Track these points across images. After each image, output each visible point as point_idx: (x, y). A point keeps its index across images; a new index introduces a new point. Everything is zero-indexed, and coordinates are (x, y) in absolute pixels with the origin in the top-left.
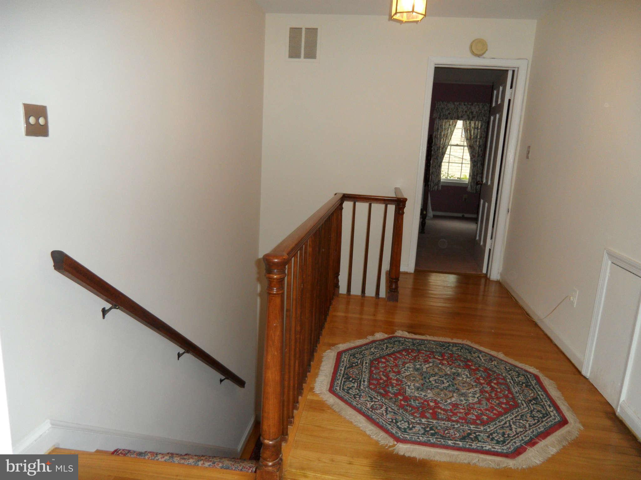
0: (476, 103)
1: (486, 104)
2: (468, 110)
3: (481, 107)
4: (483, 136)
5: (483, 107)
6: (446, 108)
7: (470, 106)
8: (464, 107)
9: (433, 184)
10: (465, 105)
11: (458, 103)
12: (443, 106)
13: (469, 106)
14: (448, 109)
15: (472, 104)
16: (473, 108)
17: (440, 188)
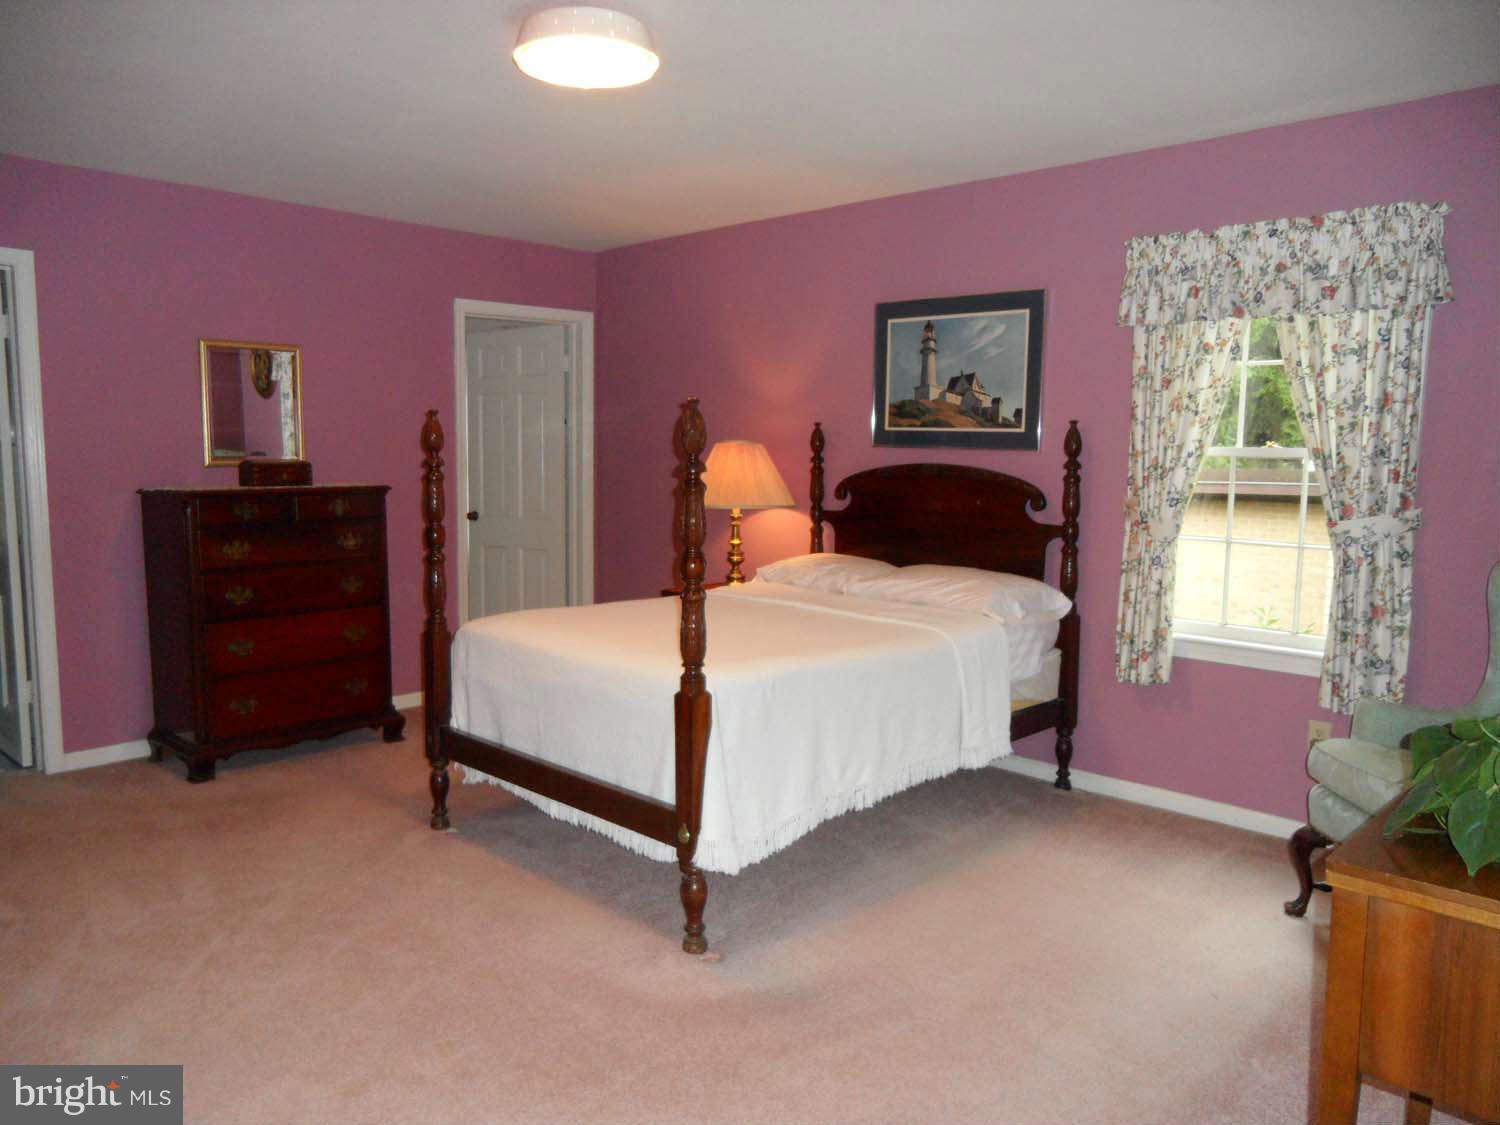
0: (1339, 215)
1: (1400, 205)
2: (1293, 255)
3: (1370, 228)
4: (1399, 394)
5: (1384, 228)
6: (1176, 264)
7: (1305, 236)
8: (1271, 246)
9: (1132, 651)
10: (1273, 233)
11: (1238, 229)
12: (1158, 262)
13: (1298, 237)
14: (1185, 271)
15: (1317, 222)
16: (1320, 241)
17: (1165, 675)
